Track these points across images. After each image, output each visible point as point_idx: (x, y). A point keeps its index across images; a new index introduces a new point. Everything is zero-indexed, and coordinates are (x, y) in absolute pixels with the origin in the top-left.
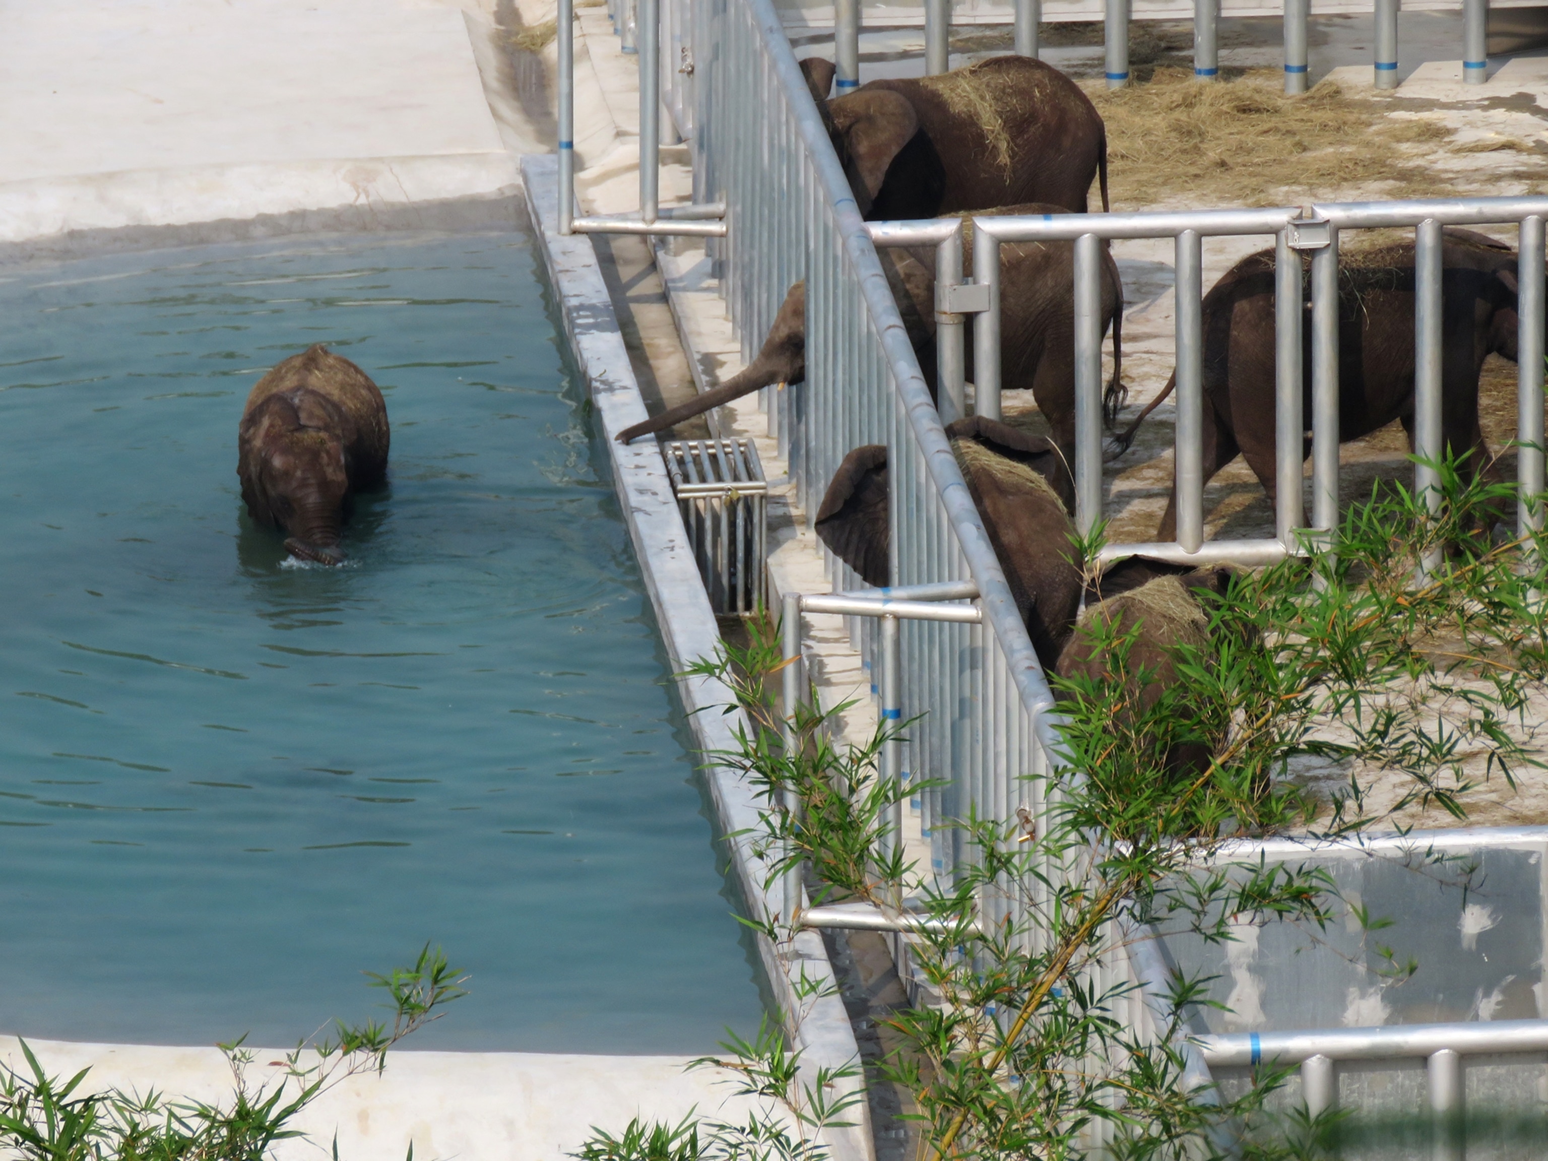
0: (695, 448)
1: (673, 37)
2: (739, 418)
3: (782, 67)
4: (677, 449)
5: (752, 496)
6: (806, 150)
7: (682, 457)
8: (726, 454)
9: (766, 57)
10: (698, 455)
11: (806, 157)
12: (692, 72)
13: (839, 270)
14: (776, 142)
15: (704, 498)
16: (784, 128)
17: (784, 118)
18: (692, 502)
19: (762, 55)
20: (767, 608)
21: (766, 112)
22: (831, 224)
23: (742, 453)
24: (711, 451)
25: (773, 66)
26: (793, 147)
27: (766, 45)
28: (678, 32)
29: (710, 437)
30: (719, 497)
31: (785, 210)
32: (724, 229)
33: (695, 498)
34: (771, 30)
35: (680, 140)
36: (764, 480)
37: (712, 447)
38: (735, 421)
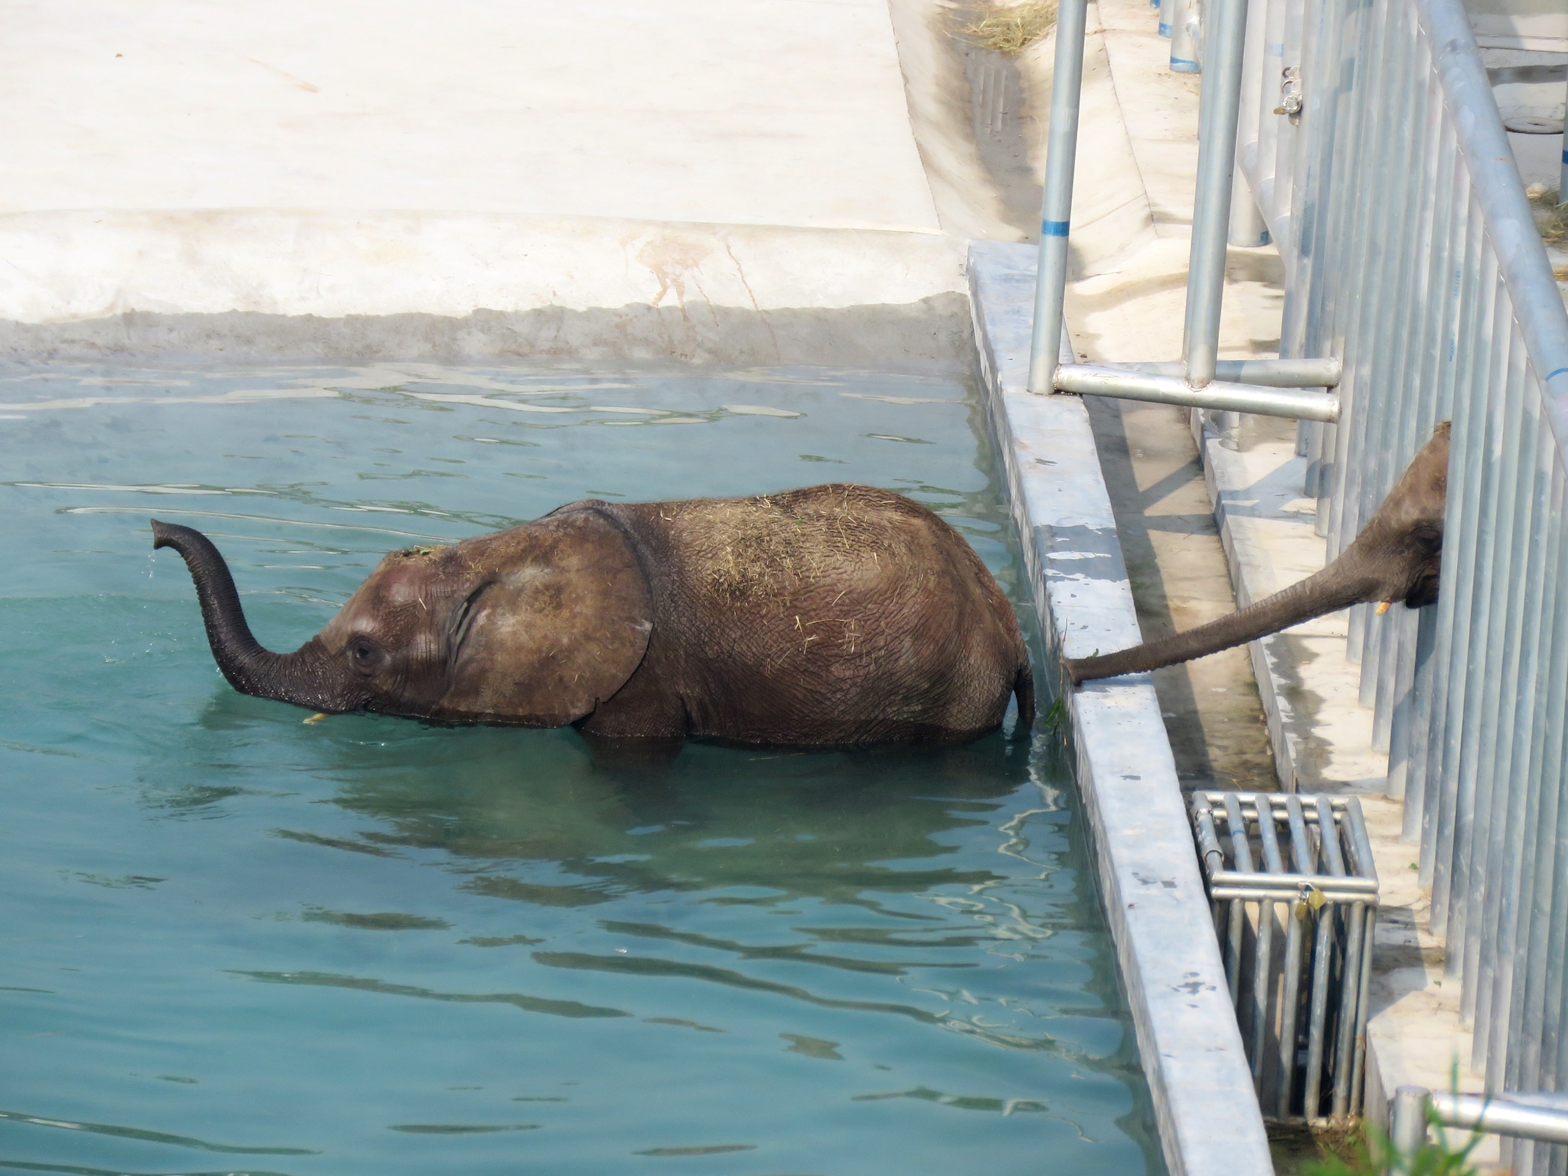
0: (1251, 806)
1: (1267, 48)
2: (1334, 758)
3: (1469, 117)
4: (1216, 805)
5: (1349, 904)
6: (1500, 272)
7: (1224, 821)
8: (1307, 822)
9: (1440, 96)
10: (1255, 821)
11: (1500, 285)
12: (1299, 113)
13: (1546, 498)
14: (1446, 254)
15: (1260, 901)
16: (1463, 231)
17: (1464, 212)
18: (1236, 908)
19: (1433, 92)
20: (1360, 1114)
21: (1432, 197)
22: (1536, 413)
23: (1337, 822)
24: (1280, 814)
25: (1453, 113)
26: (1477, 266)
27: (1442, 75)
28: (1278, 38)
29: (1279, 788)
30: (1288, 901)
31: (1451, 381)
32: (1335, 408)
33: (1244, 900)
34: (1454, 46)
35: (1265, 238)
36: (1374, 876)
37: (1282, 807)
38: (1328, 763)
